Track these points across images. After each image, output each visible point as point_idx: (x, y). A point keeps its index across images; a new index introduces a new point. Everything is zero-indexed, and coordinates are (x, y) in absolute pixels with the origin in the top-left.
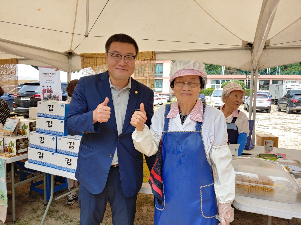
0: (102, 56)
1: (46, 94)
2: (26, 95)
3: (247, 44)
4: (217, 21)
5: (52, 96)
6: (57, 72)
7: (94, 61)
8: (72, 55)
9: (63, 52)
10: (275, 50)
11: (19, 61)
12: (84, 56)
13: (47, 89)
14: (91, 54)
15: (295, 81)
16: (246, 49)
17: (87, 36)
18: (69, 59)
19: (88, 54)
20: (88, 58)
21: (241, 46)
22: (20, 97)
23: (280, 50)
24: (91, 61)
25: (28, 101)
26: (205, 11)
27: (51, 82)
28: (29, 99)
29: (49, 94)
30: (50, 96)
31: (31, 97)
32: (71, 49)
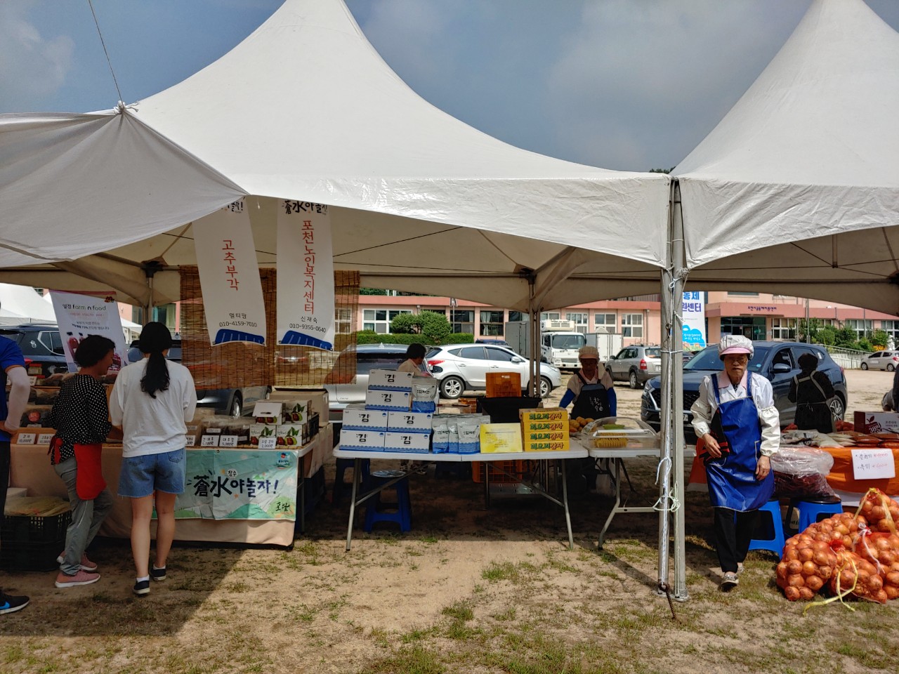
3: (523, 270)
6: (110, 304)
8: (158, 268)
12: (189, 273)
21: (513, 273)
32: (161, 257)
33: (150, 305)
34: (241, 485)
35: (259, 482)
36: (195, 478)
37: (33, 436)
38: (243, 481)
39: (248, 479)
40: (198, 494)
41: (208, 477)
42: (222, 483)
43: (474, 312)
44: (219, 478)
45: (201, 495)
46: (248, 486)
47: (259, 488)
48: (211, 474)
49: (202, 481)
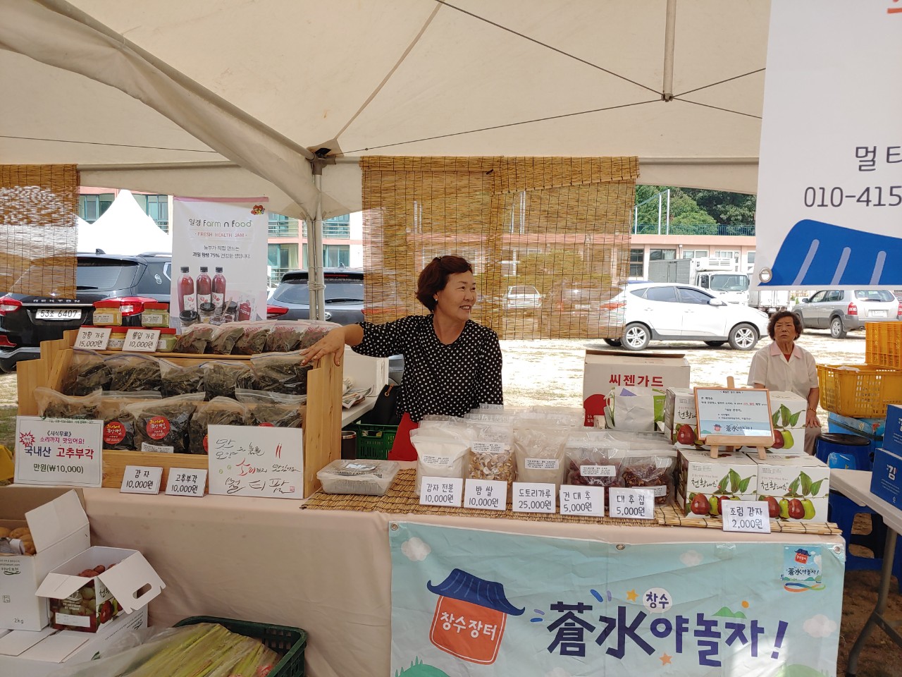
0: (447, 169)
1: (193, 296)
5: (219, 304)
7: (412, 183)
8: (326, 160)
11: (83, 176)
13: (198, 281)
15: (706, 252)
19: (396, 158)
20: (389, 173)
22: (34, 310)
24: (402, 183)
27: (226, 252)
28: (78, 316)
29: (207, 298)
30: (208, 307)
32: (334, 141)
34: (680, 630)
35: (729, 626)
36: (553, 607)
37: (155, 474)
38: (687, 621)
39: (700, 616)
40: (558, 648)
41: (590, 608)
42: (628, 624)
44: (622, 611)
45: (564, 652)
46: (697, 633)
47: (730, 641)
48: (600, 599)
49: (570, 615)
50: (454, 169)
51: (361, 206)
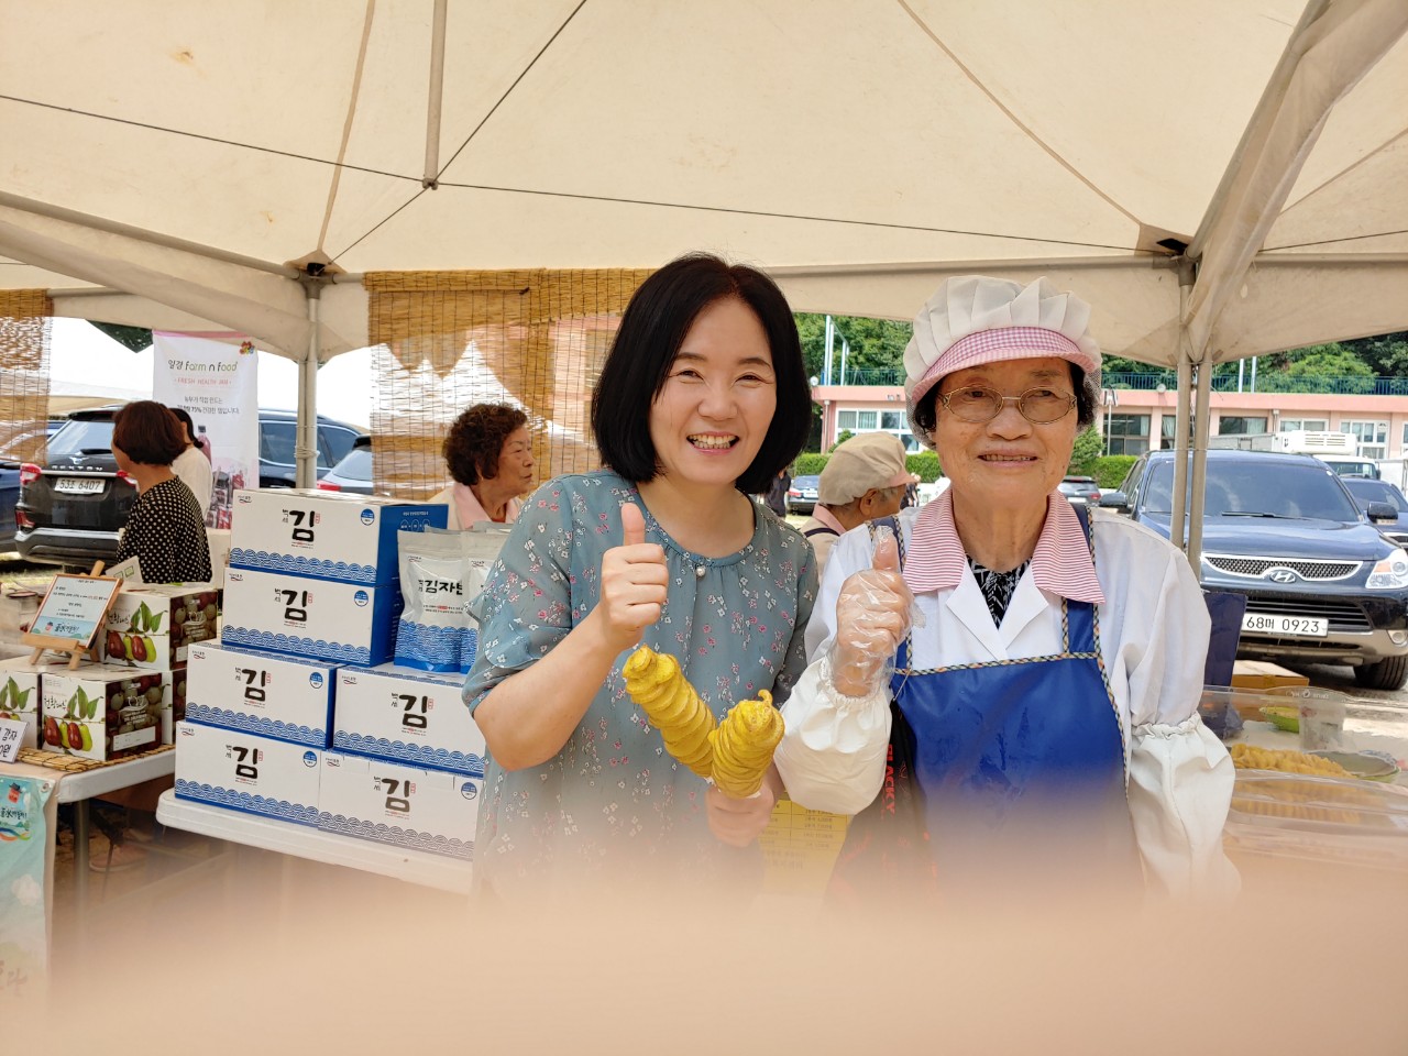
0: (471, 287)
2: (84, 470)
3: (1162, 243)
4: (1029, 133)
6: (247, 356)
7: (430, 308)
8: (323, 278)
9: (279, 260)
10: (1288, 275)
11: (58, 304)
12: (382, 287)
14: (417, 273)
15: (1323, 423)
16: (1155, 266)
17: (431, 184)
18: (308, 296)
19: (403, 273)
20: (404, 295)
21: (1132, 253)
22: (52, 479)
23: (1309, 272)
24: (417, 310)
25: (91, 499)
26: (977, 82)
27: (209, 405)
28: (99, 488)
31: (108, 479)
32: (319, 252)
33: (313, 357)
43: (1150, 416)
50: (478, 288)
51: (366, 341)
